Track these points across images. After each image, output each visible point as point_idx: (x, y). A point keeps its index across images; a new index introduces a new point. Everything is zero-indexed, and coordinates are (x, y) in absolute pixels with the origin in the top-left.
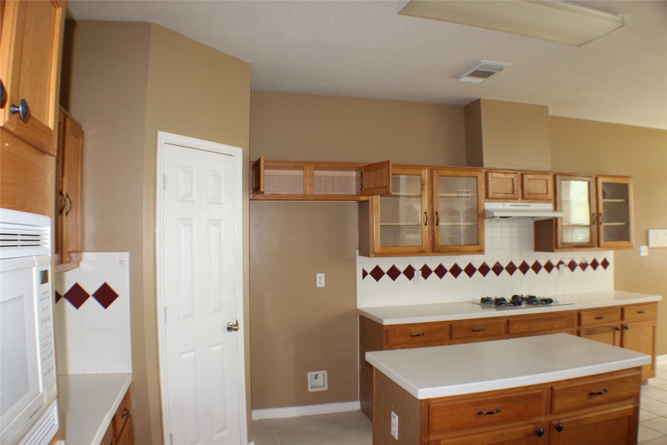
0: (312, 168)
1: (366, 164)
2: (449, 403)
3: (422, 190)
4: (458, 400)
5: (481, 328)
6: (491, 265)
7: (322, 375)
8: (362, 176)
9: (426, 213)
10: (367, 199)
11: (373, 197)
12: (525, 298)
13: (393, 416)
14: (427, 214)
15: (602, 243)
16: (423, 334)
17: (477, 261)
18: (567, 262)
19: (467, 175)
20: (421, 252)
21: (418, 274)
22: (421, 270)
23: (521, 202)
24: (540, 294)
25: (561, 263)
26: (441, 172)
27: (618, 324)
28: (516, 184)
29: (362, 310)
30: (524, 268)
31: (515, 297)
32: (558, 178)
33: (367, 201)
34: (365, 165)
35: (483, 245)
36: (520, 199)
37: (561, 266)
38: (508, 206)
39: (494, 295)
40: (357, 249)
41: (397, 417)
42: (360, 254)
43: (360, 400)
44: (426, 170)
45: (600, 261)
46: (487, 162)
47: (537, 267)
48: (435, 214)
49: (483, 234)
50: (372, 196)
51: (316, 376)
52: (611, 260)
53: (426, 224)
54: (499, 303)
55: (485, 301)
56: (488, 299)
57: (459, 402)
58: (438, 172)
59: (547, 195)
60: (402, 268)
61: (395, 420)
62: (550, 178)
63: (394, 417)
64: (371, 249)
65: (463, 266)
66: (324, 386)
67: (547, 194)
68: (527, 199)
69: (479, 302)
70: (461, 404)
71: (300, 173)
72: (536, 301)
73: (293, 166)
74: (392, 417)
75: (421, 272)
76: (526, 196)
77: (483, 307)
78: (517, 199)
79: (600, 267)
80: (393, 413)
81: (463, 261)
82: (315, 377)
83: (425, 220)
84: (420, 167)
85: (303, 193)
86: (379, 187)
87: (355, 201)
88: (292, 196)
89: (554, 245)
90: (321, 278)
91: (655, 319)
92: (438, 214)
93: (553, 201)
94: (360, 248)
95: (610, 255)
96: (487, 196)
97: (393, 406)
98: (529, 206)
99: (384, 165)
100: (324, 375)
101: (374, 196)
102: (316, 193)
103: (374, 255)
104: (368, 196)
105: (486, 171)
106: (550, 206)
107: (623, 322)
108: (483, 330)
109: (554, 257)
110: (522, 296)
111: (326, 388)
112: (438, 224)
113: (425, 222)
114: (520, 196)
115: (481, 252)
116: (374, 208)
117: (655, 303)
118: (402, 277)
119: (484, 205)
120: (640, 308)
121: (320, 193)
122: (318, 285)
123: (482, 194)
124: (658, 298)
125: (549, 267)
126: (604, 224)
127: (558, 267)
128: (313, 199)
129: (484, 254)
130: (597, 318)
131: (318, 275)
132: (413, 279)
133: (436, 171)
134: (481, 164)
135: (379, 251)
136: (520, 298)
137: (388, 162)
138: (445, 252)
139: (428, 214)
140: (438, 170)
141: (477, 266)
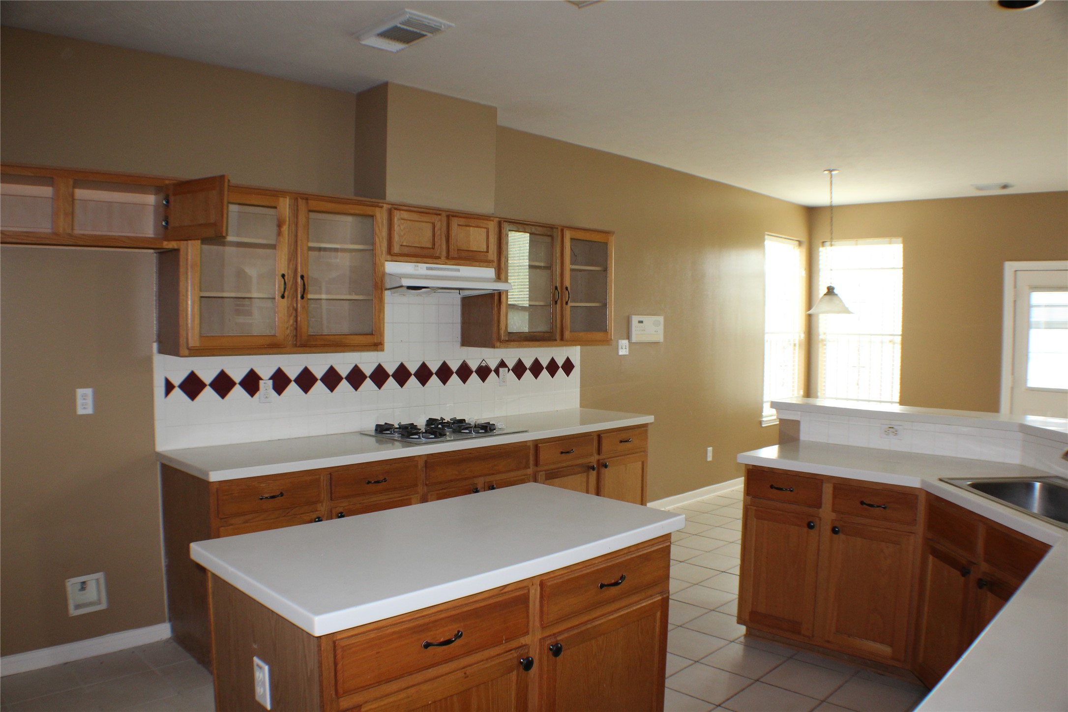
0: (71, 182)
1: (176, 180)
2: (372, 635)
3: (279, 234)
4: (387, 627)
5: (381, 478)
6: (391, 369)
7: (94, 582)
8: (168, 202)
9: (283, 276)
10: (176, 247)
11: (187, 244)
12: (448, 422)
13: (258, 665)
14: (286, 278)
15: (567, 334)
16: (282, 494)
17: (367, 362)
18: (511, 364)
19: (357, 212)
20: (272, 346)
21: (266, 385)
22: (270, 379)
23: (446, 264)
24: (472, 417)
25: (502, 364)
26: (313, 204)
27: (593, 460)
28: (438, 233)
29: (166, 454)
30: (444, 373)
31: (431, 422)
32: (506, 226)
33: (176, 251)
34: (174, 182)
35: (382, 334)
36: (443, 258)
37: (501, 370)
38: (421, 269)
39: (397, 419)
40: (154, 342)
41: (266, 668)
42: (161, 351)
43: (170, 621)
44: (288, 199)
45: (560, 362)
46: (394, 192)
47: (464, 372)
48: (299, 279)
49: (382, 316)
50: (185, 242)
51: (83, 586)
52: (576, 361)
53: (283, 297)
54: (408, 432)
55: (382, 430)
56: (387, 427)
57: (390, 630)
58: (307, 203)
59: (487, 254)
60: (237, 375)
61: (262, 675)
62: (492, 226)
63: (260, 668)
64: (182, 341)
65: (344, 371)
66: (99, 602)
67: (487, 252)
68: (453, 259)
69: (373, 433)
70: (394, 633)
71: (47, 191)
72: (466, 429)
73: (33, 175)
74: (256, 668)
75: (271, 381)
76: (453, 253)
77: (379, 442)
78: (439, 258)
79: (561, 372)
80: (256, 660)
81: (343, 363)
82: (79, 587)
83: (283, 290)
84: (277, 194)
85: (49, 231)
86: (200, 225)
87: (152, 251)
88: (28, 236)
89: (494, 336)
90: (84, 397)
91: (645, 451)
92: (305, 279)
93: (495, 264)
94: (160, 341)
95: (574, 353)
96: (390, 252)
97: (255, 646)
98: (458, 270)
99: (215, 183)
100: (97, 580)
101: (189, 242)
102: (78, 231)
103: (187, 352)
104: (178, 242)
105: (390, 206)
106: (490, 272)
107: (601, 457)
108: (385, 480)
109: (491, 356)
110: (442, 419)
111: (103, 606)
112: (305, 296)
113: (282, 293)
114: (444, 253)
115: (377, 346)
116: (189, 263)
117: (644, 426)
118: (238, 392)
119: (383, 265)
120: (624, 435)
121: (86, 233)
122: (80, 411)
123: (382, 245)
124: (649, 419)
125: (484, 372)
126: (570, 304)
127: (497, 371)
128: (71, 243)
129: (382, 350)
130: (562, 453)
131: (80, 392)
132: (257, 395)
133: (304, 201)
134: (383, 196)
135: (198, 345)
136: (440, 424)
137: (222, 177)
138: (316, 346)
139: (288, 279)
140: (307, 199)
141: (368, 370)
